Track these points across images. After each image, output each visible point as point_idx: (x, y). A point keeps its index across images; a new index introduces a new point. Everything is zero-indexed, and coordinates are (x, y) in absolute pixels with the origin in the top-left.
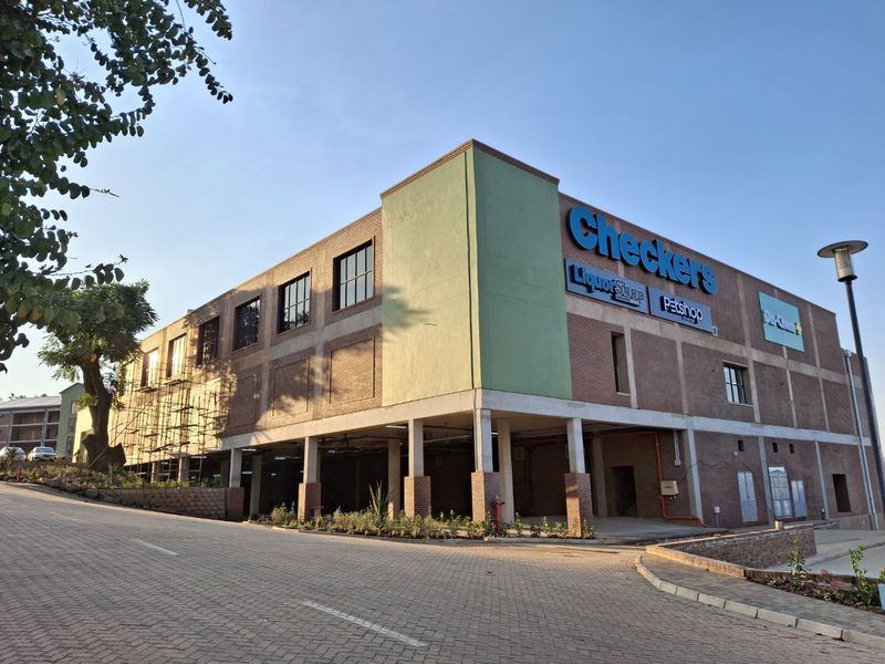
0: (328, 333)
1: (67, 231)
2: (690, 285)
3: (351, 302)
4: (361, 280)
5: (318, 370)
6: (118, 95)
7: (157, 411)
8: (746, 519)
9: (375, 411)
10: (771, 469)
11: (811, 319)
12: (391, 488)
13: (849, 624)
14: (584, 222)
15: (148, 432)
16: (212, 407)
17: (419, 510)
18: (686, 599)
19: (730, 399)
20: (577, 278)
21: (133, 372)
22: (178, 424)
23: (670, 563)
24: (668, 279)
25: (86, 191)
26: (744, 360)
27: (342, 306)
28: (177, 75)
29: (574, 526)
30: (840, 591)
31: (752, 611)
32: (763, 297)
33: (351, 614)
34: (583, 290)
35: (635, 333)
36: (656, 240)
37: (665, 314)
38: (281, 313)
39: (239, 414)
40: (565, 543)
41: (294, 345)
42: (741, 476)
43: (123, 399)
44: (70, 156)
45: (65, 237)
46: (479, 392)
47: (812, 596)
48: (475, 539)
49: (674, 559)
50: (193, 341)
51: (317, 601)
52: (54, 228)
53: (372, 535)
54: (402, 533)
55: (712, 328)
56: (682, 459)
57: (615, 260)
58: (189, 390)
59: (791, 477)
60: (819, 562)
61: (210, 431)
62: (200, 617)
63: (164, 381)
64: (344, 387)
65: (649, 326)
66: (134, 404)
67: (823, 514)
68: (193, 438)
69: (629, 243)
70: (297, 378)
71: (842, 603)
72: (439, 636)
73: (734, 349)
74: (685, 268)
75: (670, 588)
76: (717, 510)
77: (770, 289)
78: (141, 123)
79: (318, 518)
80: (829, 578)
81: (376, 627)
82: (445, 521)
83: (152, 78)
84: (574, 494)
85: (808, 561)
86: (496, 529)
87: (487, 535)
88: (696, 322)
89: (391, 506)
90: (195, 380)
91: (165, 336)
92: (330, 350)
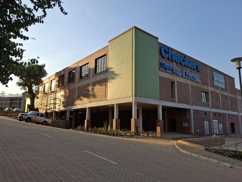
0: (93, 80)
1: (23, 49)
2: (194, 69)
3: (100, 71)
4: (102, 65)
5: (90, 89)
6: (37, 11)
7: (48, 99)
8: (206, 134)
9: (106, 101)
10: (214, 121)
11: (227, 79)
12: (109, 122)
13: (233, 163)
14: (165, 50)
15: (45, 105)
16: (62, 99)
17: (117, 128)
18: (189, 155)
19: (203, 101)
20: (162, 66)
21: (41, 88)
22: (53, 103)
23: (185, 145)
24: (188, 67)
25: (28, 38)
26: (208, 90)
27: (97, 72)
28: (53, 6)
29: (159, 134)
30: (231, 154)
31: (207, 159)
32: (214, 73)
33: (98, 155)
34: (164, 70)
35: (178, 82)
36: (185, 56)
37: (186, 77)
38: (81, 74)
39: (69, 101)
40: (156, 138)
41: (84, 83)
42: (205, 122)
43: (38, 96)
44: (23, 28)
45: (22, 51)
46: (134, 97)
47: (223, 155)
48: (131, 136)
49: (186, 144)
50: (57, 81)
51: (89, 151)
52: (19, 48)
53: (104, 134)
54: (112, 134)
55: (199, 81)
56: (189, 117)
57: (173, 61)
58: (56, 94)
59: (219, 123)
60: (225, 146)
61: (62, 105)
62: (58, 154)
63: (49, 91)
64: (97, 95)
65: (182, 80)
66: (41, 97)
67: (227, 133)
68: (57, 107)
69: (177, 57)
70: (85, 92)
71: (232, 157)
72: (121, 161)
73: (205, 87)
74: (193, 64)
75: (184, 152)
76: (198, 131)
77: (216, 71)
78: (43, 19)
79: (90, 129)
80: (228, 151)
81: (104, 159)
82: (123, 131)
83: (46, 7)
84: (159, 126)
85: (223, 146)
86: (137, 134)
87: (135, 135)
88: (195, 79)
89: (109, 126)
90: (58, 91)
91: (50, 79)
92: (94, 85)
